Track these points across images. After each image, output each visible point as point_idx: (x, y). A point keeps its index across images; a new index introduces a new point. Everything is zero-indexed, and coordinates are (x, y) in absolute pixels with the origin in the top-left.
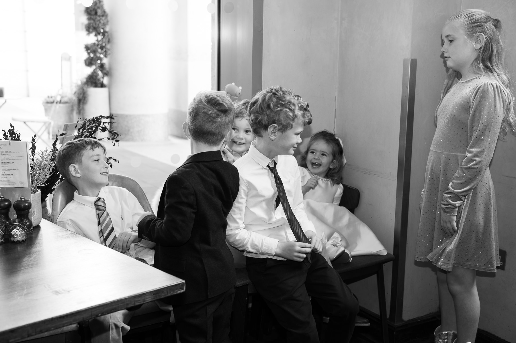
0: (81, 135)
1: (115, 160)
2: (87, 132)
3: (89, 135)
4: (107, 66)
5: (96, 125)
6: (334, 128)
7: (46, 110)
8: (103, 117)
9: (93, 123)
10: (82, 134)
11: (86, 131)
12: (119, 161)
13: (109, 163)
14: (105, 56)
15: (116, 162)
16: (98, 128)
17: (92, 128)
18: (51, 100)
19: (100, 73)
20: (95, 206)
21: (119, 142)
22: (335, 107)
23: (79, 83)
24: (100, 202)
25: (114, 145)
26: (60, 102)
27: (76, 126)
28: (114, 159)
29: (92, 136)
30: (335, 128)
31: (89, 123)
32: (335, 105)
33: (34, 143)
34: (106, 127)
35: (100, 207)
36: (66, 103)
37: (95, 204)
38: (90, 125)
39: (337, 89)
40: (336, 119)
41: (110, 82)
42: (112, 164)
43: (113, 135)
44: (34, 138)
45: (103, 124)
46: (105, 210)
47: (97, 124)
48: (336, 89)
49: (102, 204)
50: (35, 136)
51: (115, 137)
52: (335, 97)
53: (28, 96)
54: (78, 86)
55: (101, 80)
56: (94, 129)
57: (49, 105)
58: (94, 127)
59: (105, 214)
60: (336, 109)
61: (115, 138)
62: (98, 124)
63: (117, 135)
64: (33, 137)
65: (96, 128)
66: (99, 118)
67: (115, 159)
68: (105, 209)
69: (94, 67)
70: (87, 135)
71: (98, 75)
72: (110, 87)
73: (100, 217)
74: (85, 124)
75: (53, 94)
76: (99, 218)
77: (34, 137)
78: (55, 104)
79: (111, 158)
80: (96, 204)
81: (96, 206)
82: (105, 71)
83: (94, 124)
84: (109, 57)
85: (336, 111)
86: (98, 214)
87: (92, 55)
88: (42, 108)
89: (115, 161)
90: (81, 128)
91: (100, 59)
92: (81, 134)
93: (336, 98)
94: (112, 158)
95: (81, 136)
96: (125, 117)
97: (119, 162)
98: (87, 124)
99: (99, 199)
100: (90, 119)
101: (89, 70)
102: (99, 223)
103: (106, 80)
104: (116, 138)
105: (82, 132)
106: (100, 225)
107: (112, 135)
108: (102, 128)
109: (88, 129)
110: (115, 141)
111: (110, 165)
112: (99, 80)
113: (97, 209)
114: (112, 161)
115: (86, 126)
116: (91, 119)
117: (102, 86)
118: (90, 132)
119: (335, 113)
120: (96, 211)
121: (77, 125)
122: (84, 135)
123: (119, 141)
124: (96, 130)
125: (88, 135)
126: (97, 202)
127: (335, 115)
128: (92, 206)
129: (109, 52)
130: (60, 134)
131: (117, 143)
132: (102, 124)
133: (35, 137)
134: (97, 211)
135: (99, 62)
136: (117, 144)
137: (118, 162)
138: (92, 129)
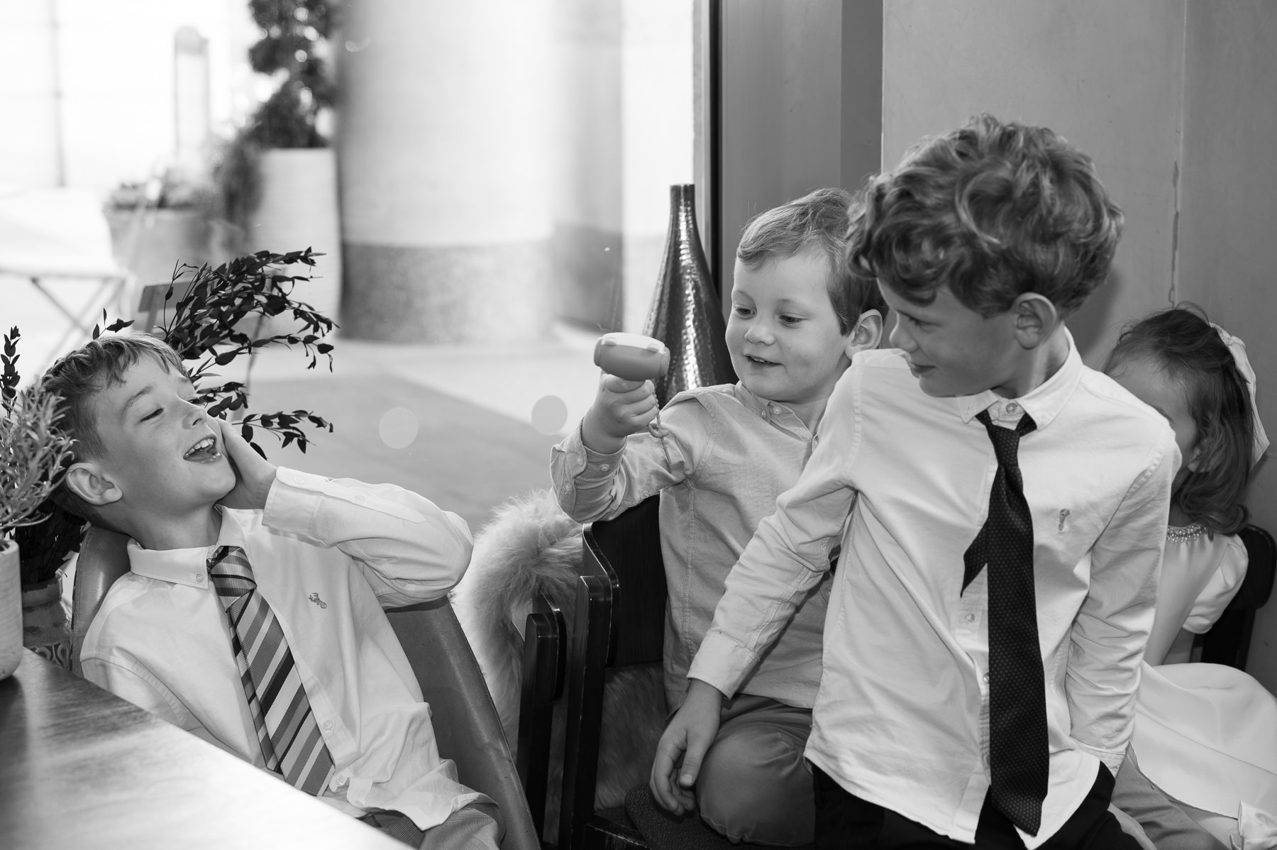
0: (188, 327)
1: (319, 422)
2: (212, 316)
3: (219, 327)
4: (329, 70)
5: (245, 288)
6: (1173, 289)
7: (116, 234)
8: (274, 256)
9: (235, 283)
10: (192, 320)
11: (205, 313)
12: (331, 425)
13: (296, 432)
14: (325, 32)
15: (322, 428)
16: (253, 299)
17: (229, 300)
18: (130, 197)
19: (306, 97)
20: (212, 584)
21: (330, 353)
22: (1176, 206)
23: (229, 133)
24: (228, 562)
25: (313, 364)
26: (162, 204)
27: (169, 295)
28: (313, 419)
29: (231, 331)
30: (1176, 289)
31: (217, 280)
32: (1176, 196)
33: (12, 358)
34: (284, 295)
35: (233, 583)
36: (182, 206)
37: (209, 573)
38: (223, 287)
39: (1182, 134)
40: (1177, 253)
41: (343, 126)
42: (307, 438)
43: (312, 326)
44: (12, 342)
45: (274, 285)
46: (252, 592)
47: (250, 286)
48: (1178, 132)
49: (238, 570)
50: (15, 333)
51: (319, 334)
52: (1176, 164)
53: (62, 183)
54: (226, 145)
55: (309, 121)
56: (238, 301)
57: (125, 216)
58: (236, 294)
59: (254, 606)
60: (1177, 214)
61: (317, 338)
62: (252, 283)
63: (324, 326)
64: (9, 338)
65: (244, 298)
66: (258, 261)
67: (318, 416)
68: (250, 588)
69: (281, 76)
70: (212, 325)
71: (296, 102)
72: (338, 145)
73: (235, 618)
74: (204, 285)
75: (139, 175)
76: (234, 624)
77: (13, 337)
78: (140, 212)
79: (300, 413)
80: (213, 572)
81: (215, 579)
82: (321, 89)
83: (239, 286)
84: (336, 35)
85: (1179, 221)
86: (229, 611)
87: (276, 32)
88: (99, 227)
89: (319, 426)
90: (188, 300)
91: (305, 44)
92: (189, 322)
93: (1176, 168)
94: (305, 412)
95: (186, 331)
96: (393, 254)
97: (331, 430)
98: (212, 285)
99: (224, 552)
100: (225, 265)
101: (266, 87)
102: (237, 646)
103: (324, 123)
104: (323, 335)
105: (192, 316)
106: (241, 653)
107: (307, 327)
108: (270, 297)
109: (216, 305)
110: (316, 349)
111: (299, 441)
112: (301, 121)
113: (222, 591)
114: (304, 425)
115: (209, 292)
116: (227, 267)
117: (313, 141)
118: (221, 316)
119: (1175, 229)
120: (220, 601)
121: (171, 288)
122: (199, 326)
123: (330, 348)
124: (244, 308)
125: (215, 327)
126: (215, 564)
127: (1175, 237)
128: (200, 581)
129: (337, 17)
130: (107, 326)
131: (325, 355)
132: (268, 282)
133: (17, 338)
134: (222, 598)
135: (301, 56)
136: (323, 359)
137: (328, 427)
138: (233, 305)
